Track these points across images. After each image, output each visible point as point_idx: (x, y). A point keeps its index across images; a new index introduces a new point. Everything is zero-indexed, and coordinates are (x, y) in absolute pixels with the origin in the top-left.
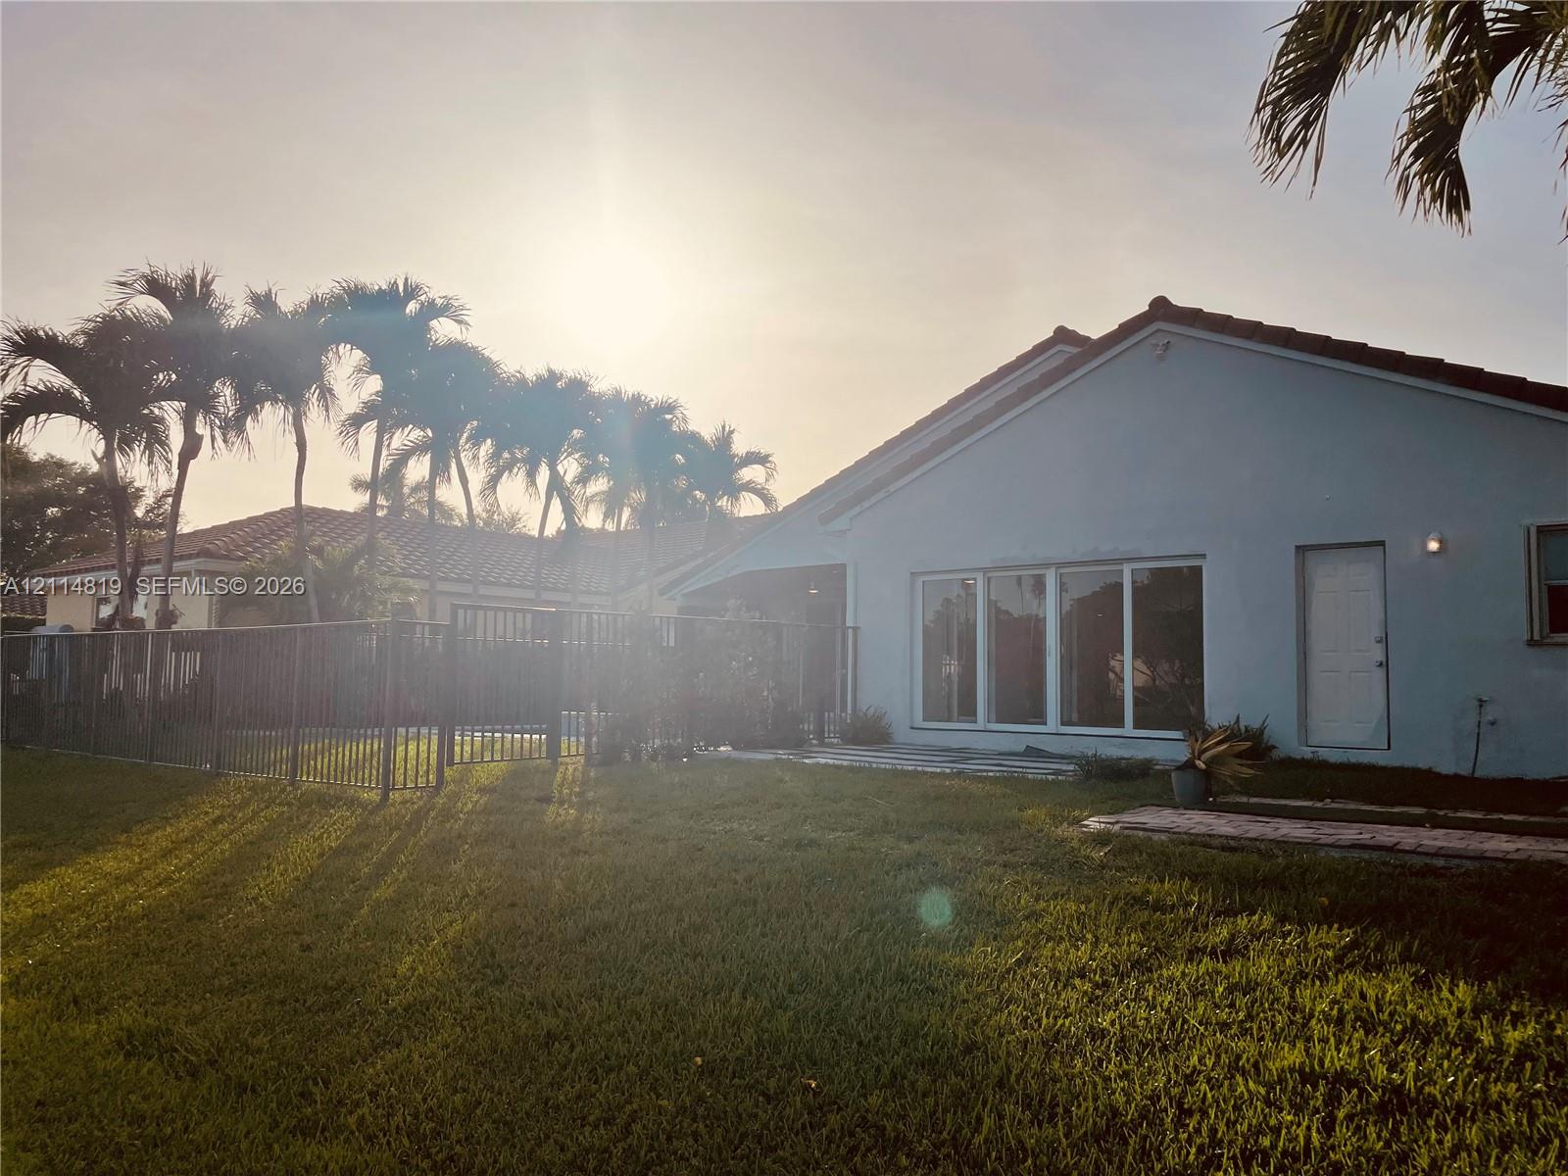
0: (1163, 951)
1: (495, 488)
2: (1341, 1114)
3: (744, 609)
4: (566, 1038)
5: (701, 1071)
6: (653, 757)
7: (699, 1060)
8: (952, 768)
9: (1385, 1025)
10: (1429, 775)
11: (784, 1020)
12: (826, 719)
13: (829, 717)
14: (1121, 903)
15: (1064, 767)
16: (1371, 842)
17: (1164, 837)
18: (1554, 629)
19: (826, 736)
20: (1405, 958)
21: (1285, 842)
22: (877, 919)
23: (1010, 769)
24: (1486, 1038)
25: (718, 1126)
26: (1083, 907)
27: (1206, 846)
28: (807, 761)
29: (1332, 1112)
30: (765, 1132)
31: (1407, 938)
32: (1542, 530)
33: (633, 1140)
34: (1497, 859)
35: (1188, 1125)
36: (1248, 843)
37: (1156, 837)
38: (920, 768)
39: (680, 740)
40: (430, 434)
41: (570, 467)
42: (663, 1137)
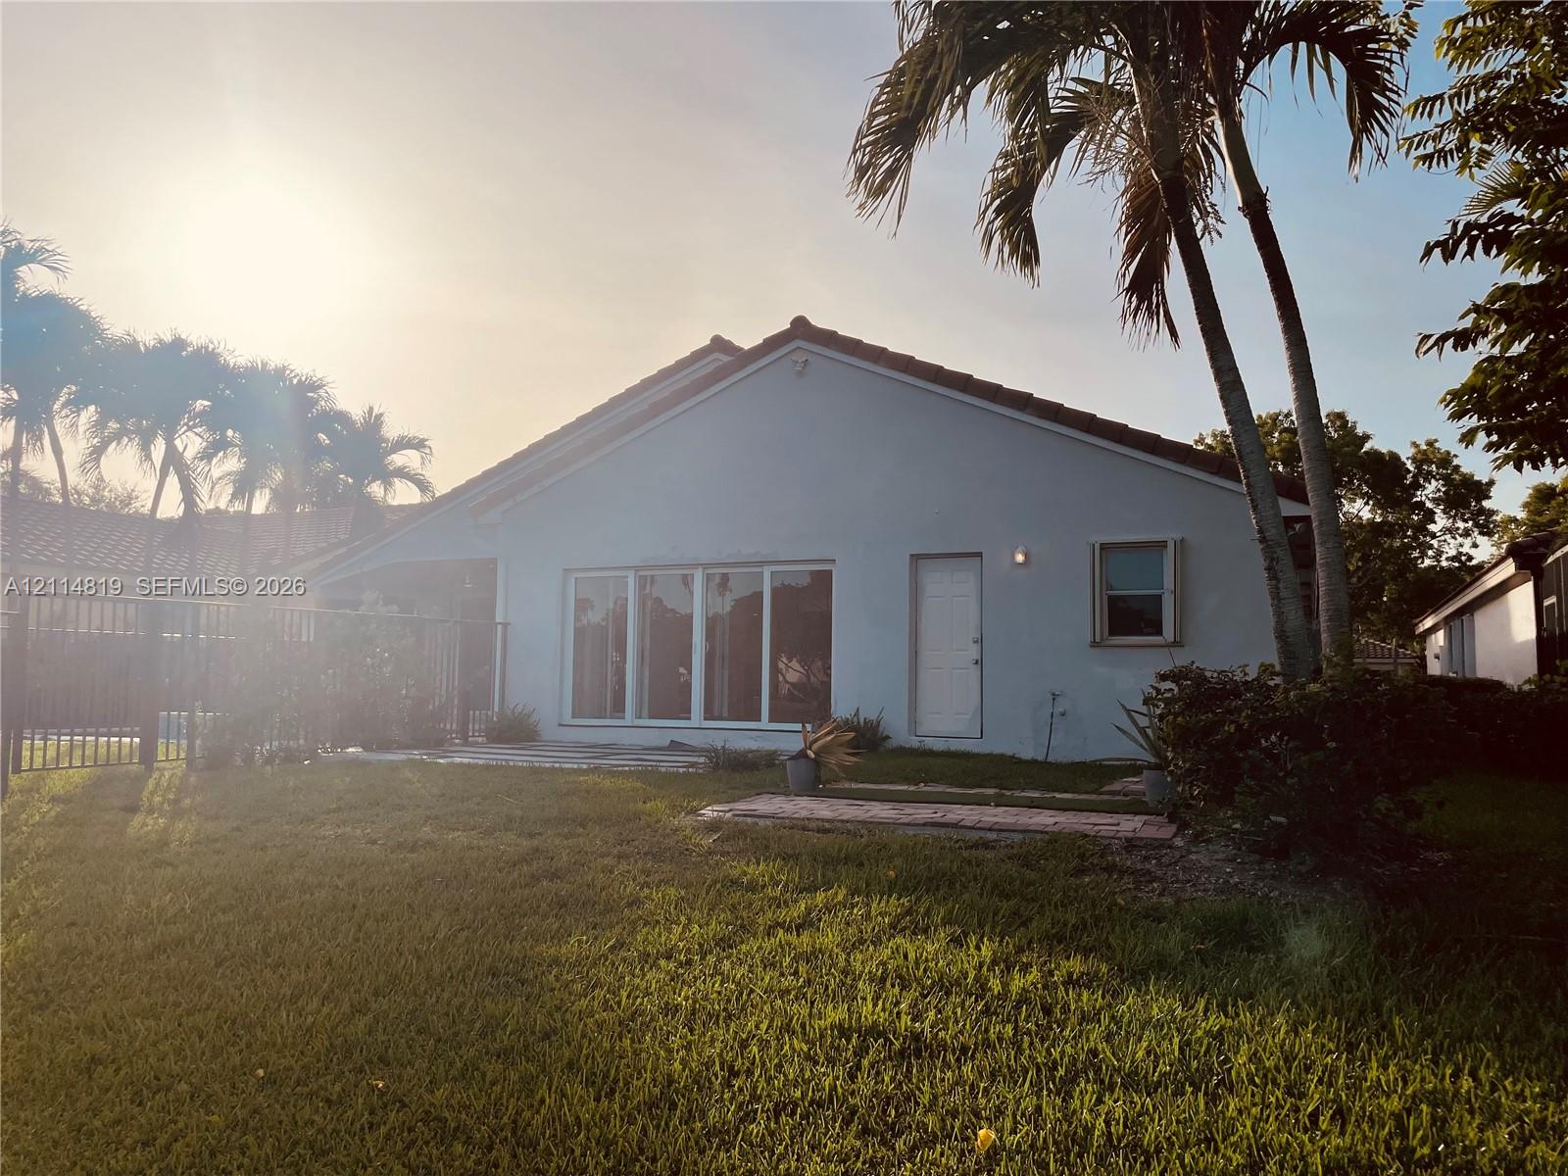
0: (746, 928)
1: (100, 459)
2: (865, 1063)
3: (381, 603)
4: (113, 1061)
5: (262, 1084)
6: (269, 760)
7: (261, 1072)
8: (589, 764)
9: (918, 981)
10: (1014, 761)
11: (362, 1022)
12: (471, 718)
13: (474, 717)
14: (718, 886)
15: (695, 759)
16: (943, 820)
17: (768, 822)
18: (1113, 632)
19: (471, 734)
20: (947, 921)
21: (871, 823)
22: (479, 917)
23: (644, 763)
24: (995, 985)
25: (271, 1137)
26: (683, 893)
27: (804, 829)
28: (442, 761)
29: (860, 1060)
30: (319, 1137)
31: (950, 905)
32: (1104, 547)
33: (172, 1159)
34: (1037, 832)
35: (734, 1086)
36: (839, 825)
37: (761, 822)
38: (557, 765)
39: (302, 742)
40: (15, 396)
41: (190, 443)
42: (206, 1155)
